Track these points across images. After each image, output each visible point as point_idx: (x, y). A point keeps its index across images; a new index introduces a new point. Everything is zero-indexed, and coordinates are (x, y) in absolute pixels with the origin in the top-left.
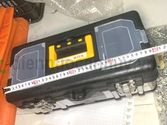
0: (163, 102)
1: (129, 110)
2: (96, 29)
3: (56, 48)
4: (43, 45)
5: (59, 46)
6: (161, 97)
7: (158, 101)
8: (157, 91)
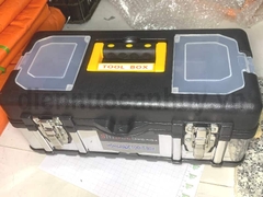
0: (248, 188)
1: (188, 186)
2: (177, 38)
3: (105, 48)
4: (87, 39)
5: (111, 46)
6: (245, 179)
7: (240, 184)
8: (241, 168)
